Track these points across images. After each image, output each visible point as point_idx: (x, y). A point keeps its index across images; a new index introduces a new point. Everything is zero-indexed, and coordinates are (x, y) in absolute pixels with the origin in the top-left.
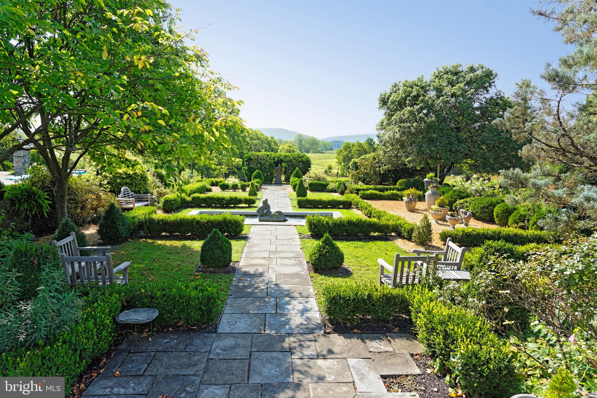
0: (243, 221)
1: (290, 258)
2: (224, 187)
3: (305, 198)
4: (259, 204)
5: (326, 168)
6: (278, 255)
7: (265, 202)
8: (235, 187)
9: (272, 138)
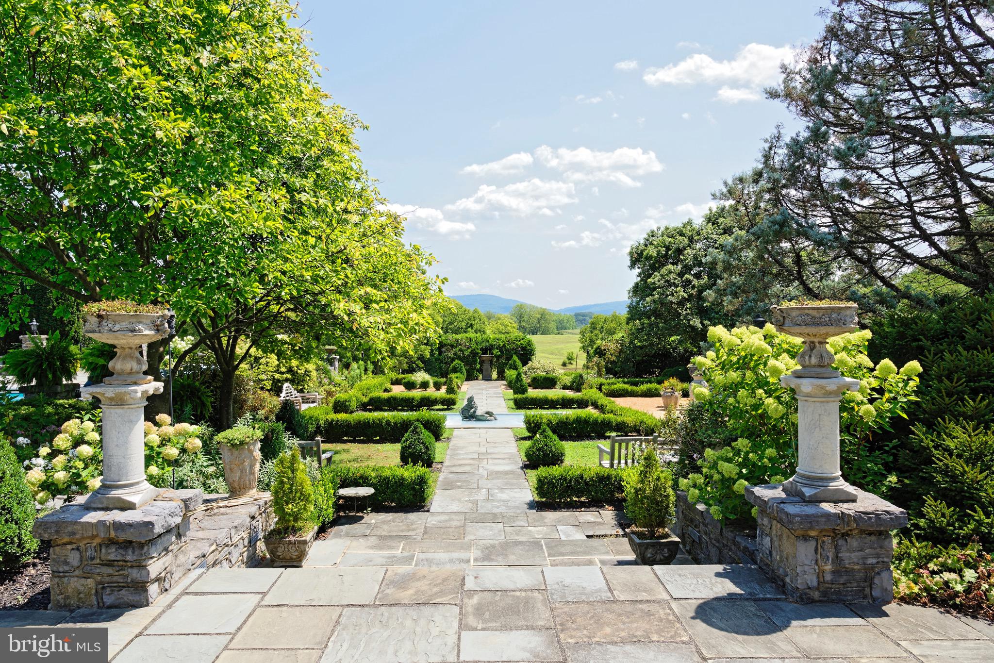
0: (444, 418)
1: (503, 459)
2: (410, 386)
3: (524, 396)
4: (461, 404)
5: (564, 358)
6: (489, 456)
7: (471, 400)
8: (424, 385)
9: (475, 312)
